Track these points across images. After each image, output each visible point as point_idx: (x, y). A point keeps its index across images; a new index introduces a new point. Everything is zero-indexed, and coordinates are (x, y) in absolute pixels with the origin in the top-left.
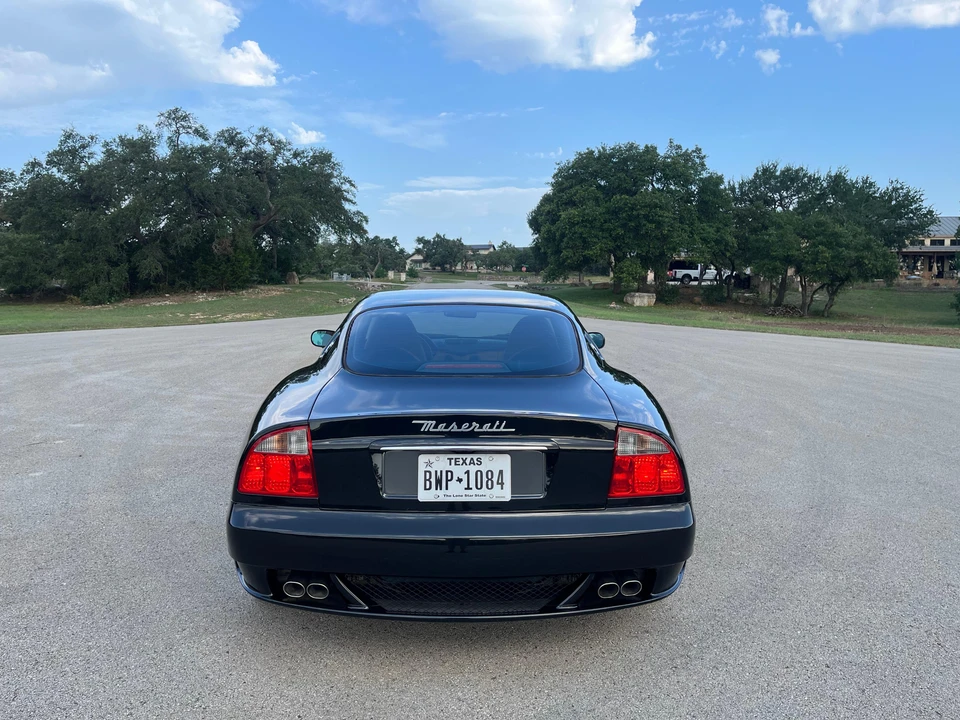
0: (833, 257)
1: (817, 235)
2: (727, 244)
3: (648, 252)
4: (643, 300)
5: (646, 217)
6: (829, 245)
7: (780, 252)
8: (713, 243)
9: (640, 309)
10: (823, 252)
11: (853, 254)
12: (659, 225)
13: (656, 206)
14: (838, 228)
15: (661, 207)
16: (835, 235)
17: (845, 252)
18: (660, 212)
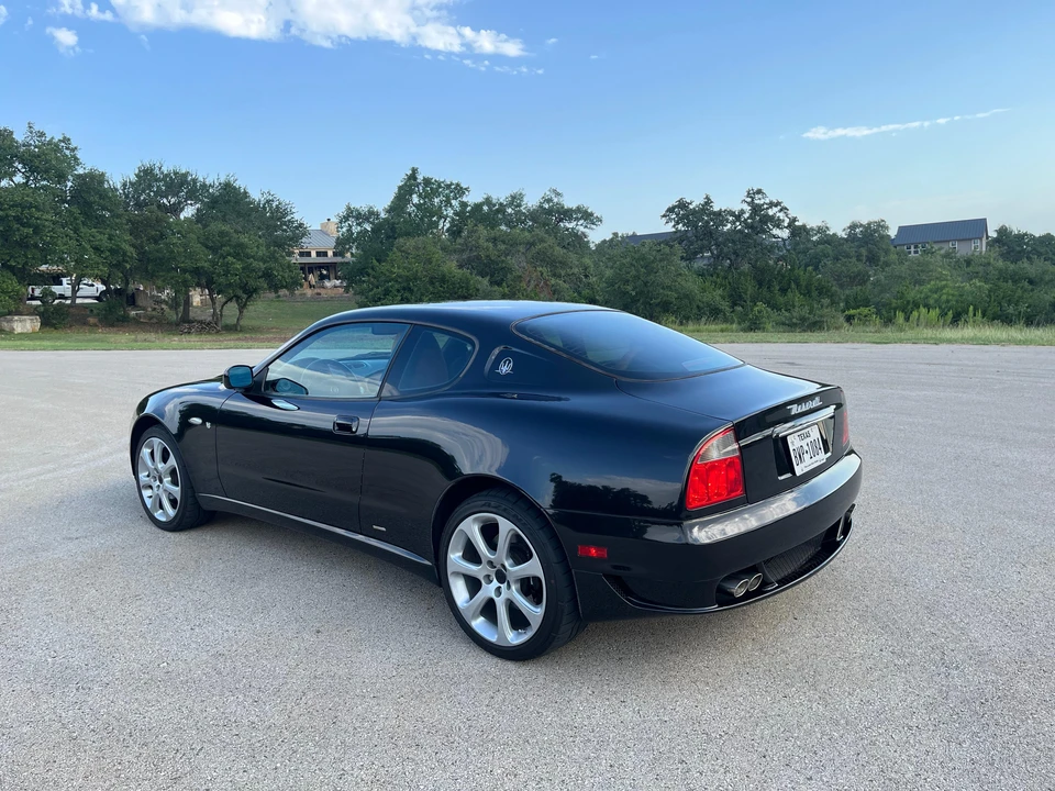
0: (243, 269)
1: (222, 246)
2: (125, 254)
3: (26, 263)
4: (25, 325)
5: (18, 219)
6: (236, 256)
7: (188, 264)
8: (108, 254)
9: (23, 336)
10: (234, 263)
11: (262, 266)
12: (37, 230)
13: (31, 207)
14: (244, 239)
15: (35, 207)
16: (241, 246)
17: (255, 264)
18: (38, 214)
